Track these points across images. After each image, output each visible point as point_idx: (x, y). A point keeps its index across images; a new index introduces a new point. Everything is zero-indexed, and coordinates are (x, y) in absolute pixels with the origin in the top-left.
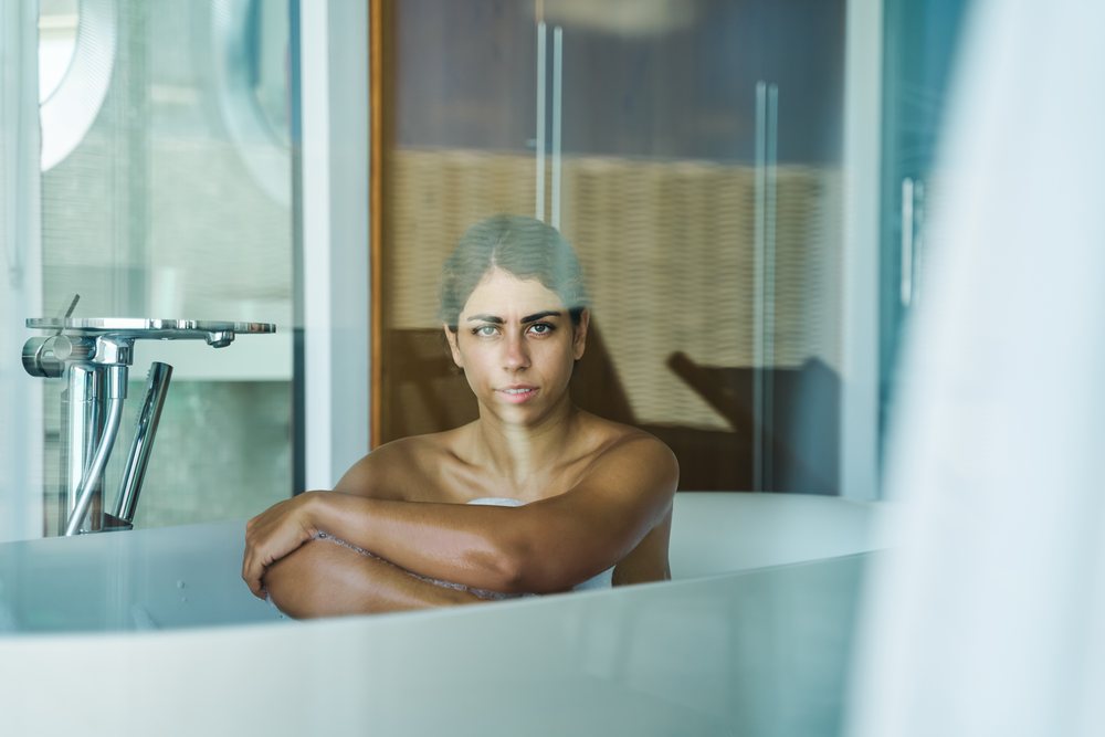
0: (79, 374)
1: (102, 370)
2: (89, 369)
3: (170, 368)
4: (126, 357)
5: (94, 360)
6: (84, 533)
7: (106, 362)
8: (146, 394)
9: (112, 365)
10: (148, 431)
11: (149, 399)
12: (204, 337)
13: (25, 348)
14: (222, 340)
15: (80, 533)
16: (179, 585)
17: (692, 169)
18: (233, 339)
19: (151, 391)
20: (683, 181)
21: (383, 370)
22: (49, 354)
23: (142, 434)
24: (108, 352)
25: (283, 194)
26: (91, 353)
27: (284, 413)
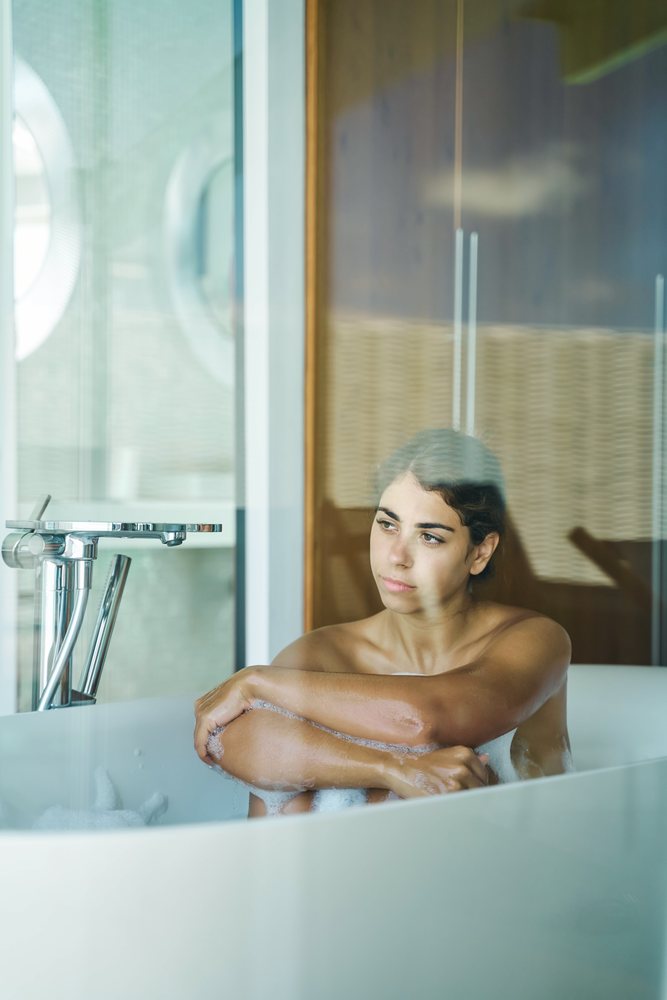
0: (50, 568)
1: (70, 564)
2: (60, 563)
3: (129, 560)
4: (91, 552)
5: (63, 555)
6: (54, 707)
7: (73, 557)
8: (109, 581)
9: (78, 560)
10: (110, 614)
11: (112, 585)
12: (160, 537)
13: (4, 543)
14: (175, 539)
15: (50, 708)
16: (136, 752)
17: (591, 336)
18: (185, 539)
19: (113, 579)
20: (582, 347)
21: (315, 545)
22: (24, 549)
23: (106, 614)
24: (75, 549)
25: (228, 378)
26: (61, 549)
27: (227, 571)
